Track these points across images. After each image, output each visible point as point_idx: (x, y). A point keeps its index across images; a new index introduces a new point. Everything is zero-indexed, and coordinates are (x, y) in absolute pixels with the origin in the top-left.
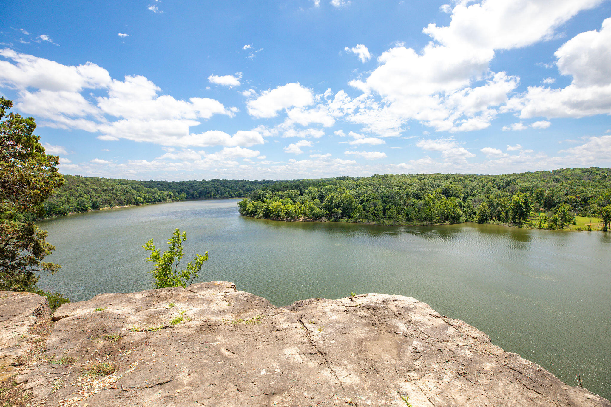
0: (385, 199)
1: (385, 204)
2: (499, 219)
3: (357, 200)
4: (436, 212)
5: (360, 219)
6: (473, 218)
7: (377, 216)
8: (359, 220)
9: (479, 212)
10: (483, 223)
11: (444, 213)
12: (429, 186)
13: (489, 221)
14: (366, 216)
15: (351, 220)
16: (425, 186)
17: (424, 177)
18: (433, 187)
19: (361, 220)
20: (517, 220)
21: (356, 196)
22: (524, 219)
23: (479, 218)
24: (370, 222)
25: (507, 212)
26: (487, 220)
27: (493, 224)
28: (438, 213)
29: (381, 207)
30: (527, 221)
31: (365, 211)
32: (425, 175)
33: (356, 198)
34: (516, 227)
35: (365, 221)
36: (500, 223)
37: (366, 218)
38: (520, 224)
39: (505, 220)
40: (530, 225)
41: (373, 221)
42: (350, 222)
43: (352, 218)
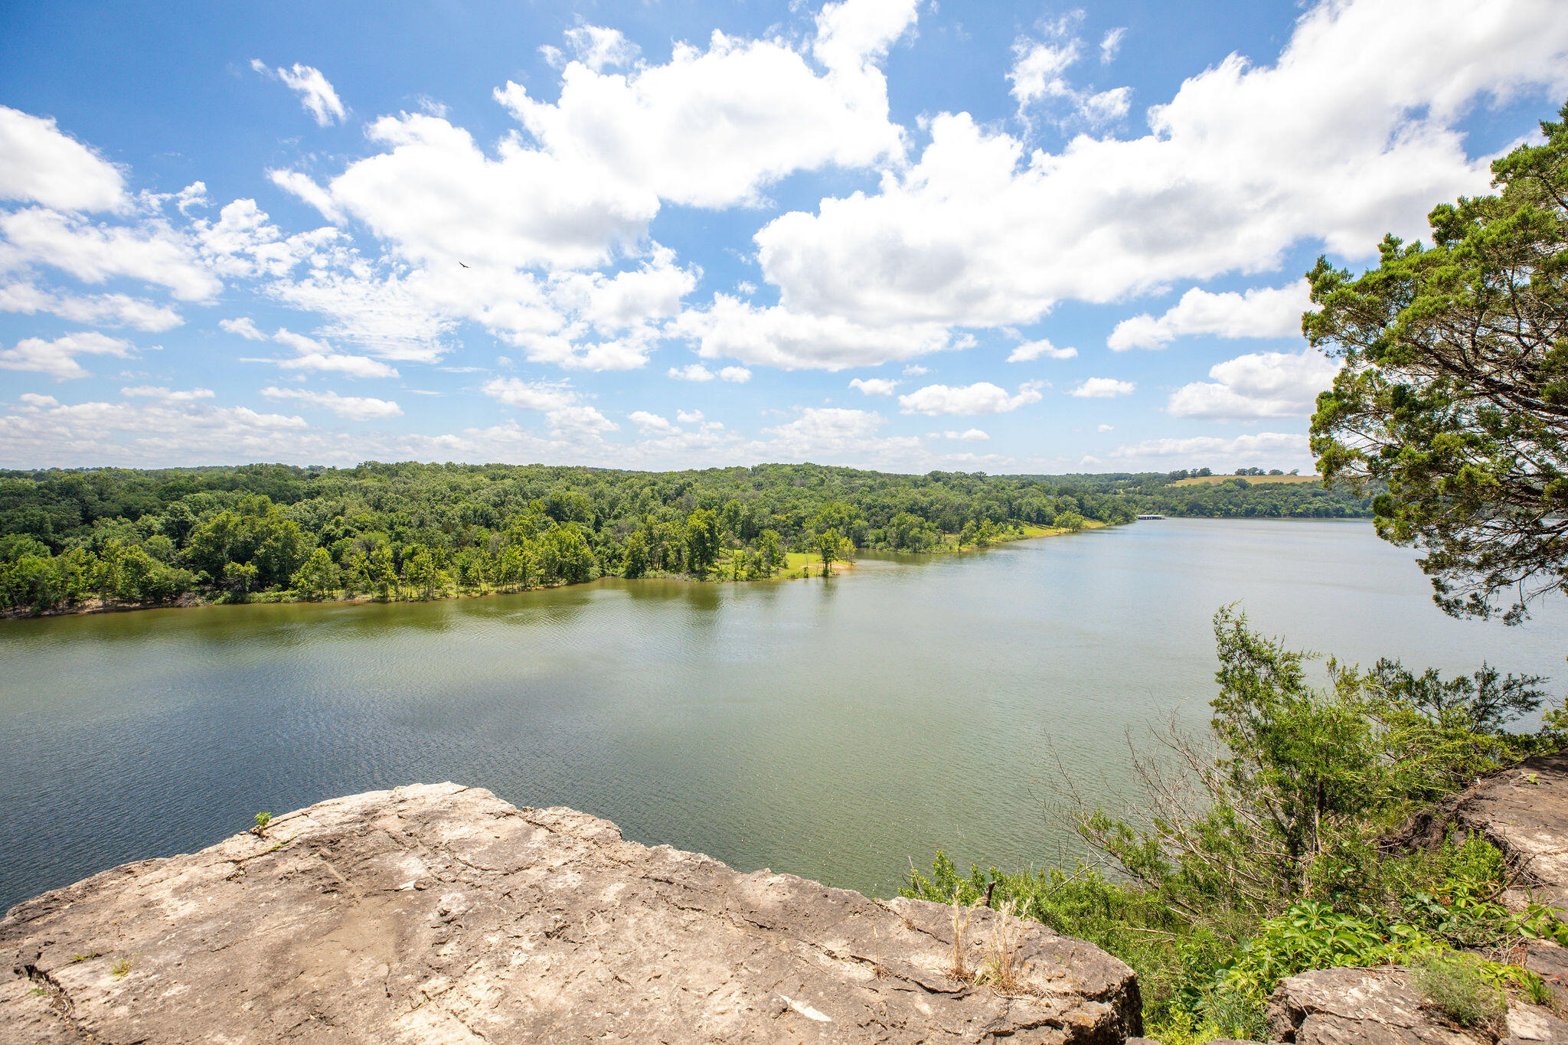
0: (400, 529)
1: (399, 543)
2: (665, 567)
3: (311, 534)
4: (535, 559)
5: (322, 588)
6: (616, 567)
7: (378, 576)
8: (319, 592)
9: (627, 552)
10: (636, 577)
11: (554, 560)
12: (515, 495)
13: (647, 573)
14: (341, 579)
15: (293, 595)
16: (506, 493)
17: (504, 472)
18: (525, 496)
19: (326, 592)
20: (697, 567)
21: (306, 523)
22: (710, 563)
23: (628, 567)
24: (354, 597)
25: (679, 552)
26: (643, 569)
27: (655, 577)
28: (540, 562)
29: (388, 552)
30: (714, 566)
31: (337, 566)
32: (506, 467)
33: (310, 530)
34: (696, 581)
35: (340, 594)
36: (667, 574)
37: (344, 586)
38: (702, 575)
39: (677, 569)
40: (719, 575)
41: (365, 593)
42: (287, 602)
43: (295, 588)
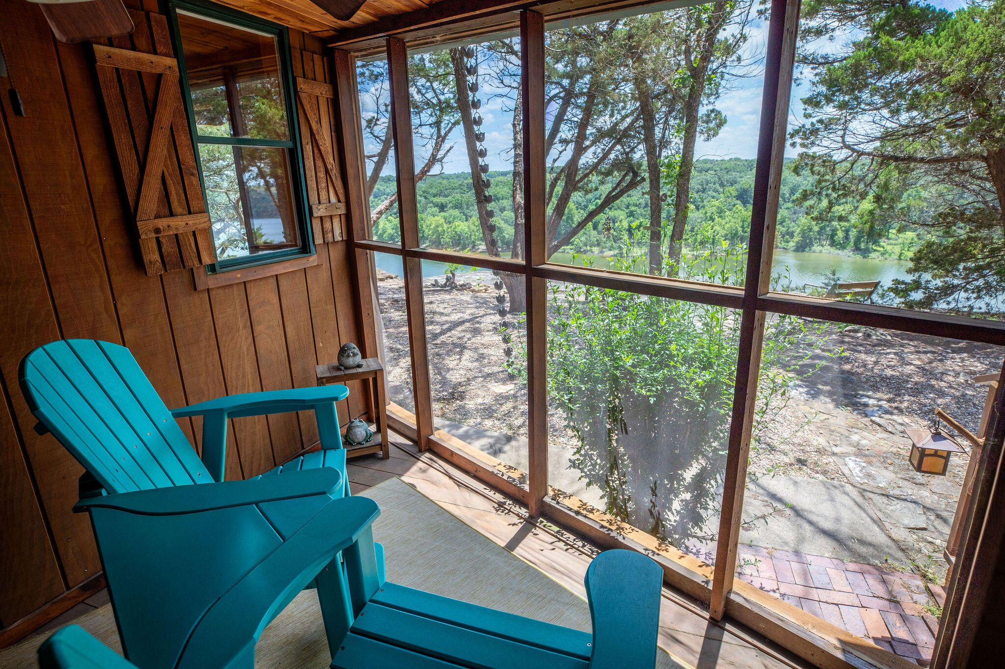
0: (633, 208)
1: (632, 218)
2: (833, 244)
3: (582, 211)
4: (723, 232)
5: (586, 246)
6: (788, 242)
7: (618, 240)
8: (585, 248)
9: (798, 231)
10: (803, 251)
11: (736, 234)
12: (714, 184)
13: (813, 248)
14: (597, 241)
15: (571, 249)
16: (708, 182)
17: (709, 165)
18: (722, 185)
19: (588, 248)
20: (863, 246)
21: (580, 204)
22: (876, 242)
23: (797, 243)
24: (603, 252)
25: (847, 231)
26: (811, 244)
27: (821, 252)
28: (726, 235)
29: (625, 224)
30: (880, 246)
31: (595, 232)
32: (712, 161)
33: (581, 209)
35: (596, 250)
36: (833, 250)
37: (598, 245)
38: (865, 253)
39: (843, 247)
40: (883, 254)
41: (610, 250)
42: (568, 253)
43: (573, 245)
